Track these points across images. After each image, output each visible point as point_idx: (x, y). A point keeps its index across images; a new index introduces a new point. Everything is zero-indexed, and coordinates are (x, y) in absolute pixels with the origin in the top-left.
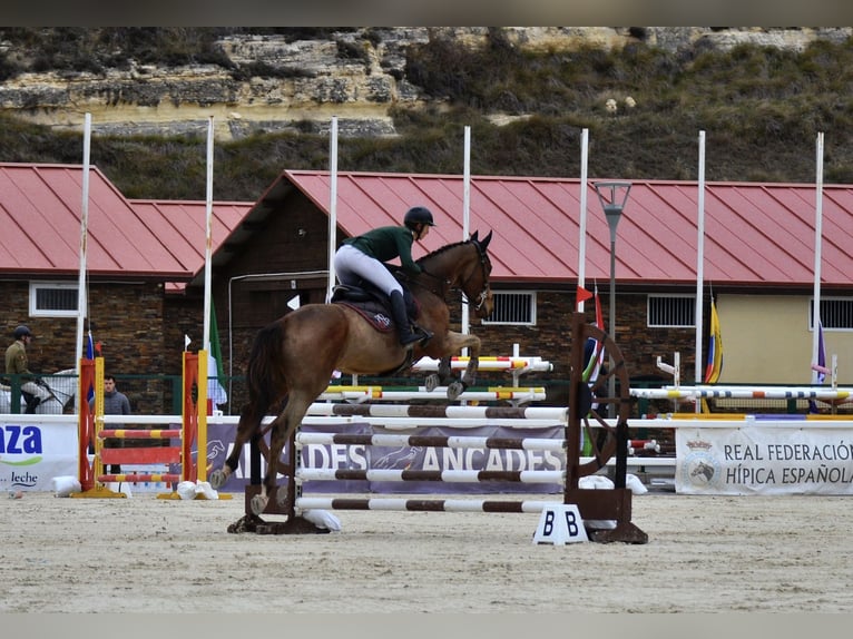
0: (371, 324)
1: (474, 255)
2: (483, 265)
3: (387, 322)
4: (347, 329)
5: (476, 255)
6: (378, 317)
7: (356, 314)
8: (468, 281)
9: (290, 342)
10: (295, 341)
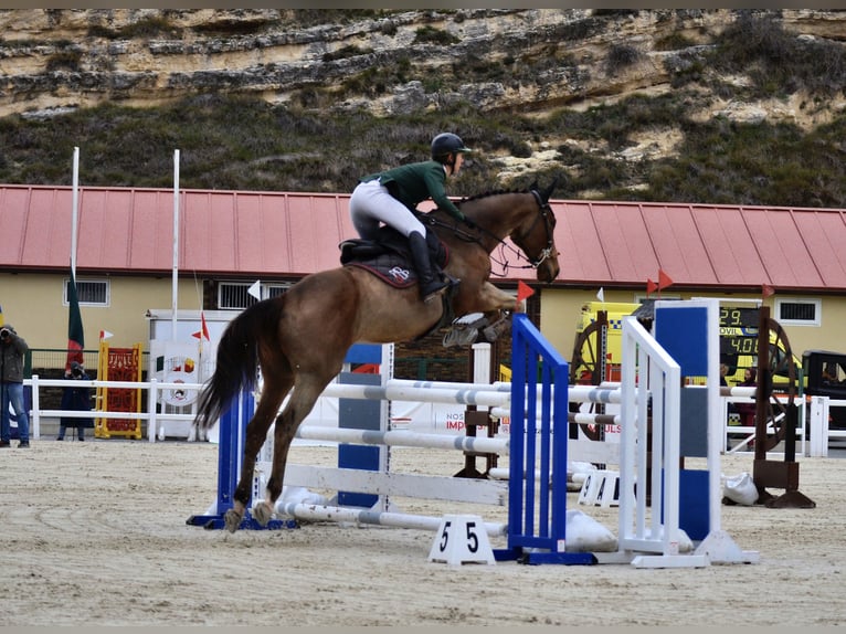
0: (384, 281)
1: (532, 207)
2: (545, 219)
3: (405, 274)
4: (358, 295)
5: (535, 206)
6: (394, 271)
7: (366, 274)
8: (527, 234)
9: (290, 319)
10: (294, 318)
